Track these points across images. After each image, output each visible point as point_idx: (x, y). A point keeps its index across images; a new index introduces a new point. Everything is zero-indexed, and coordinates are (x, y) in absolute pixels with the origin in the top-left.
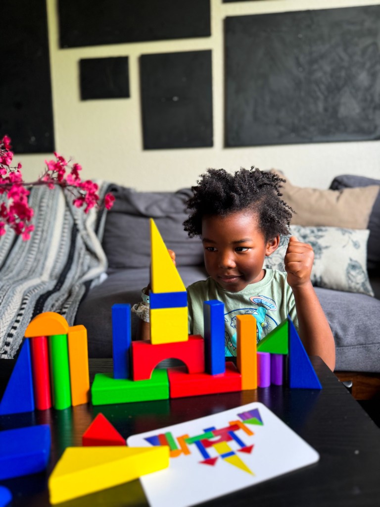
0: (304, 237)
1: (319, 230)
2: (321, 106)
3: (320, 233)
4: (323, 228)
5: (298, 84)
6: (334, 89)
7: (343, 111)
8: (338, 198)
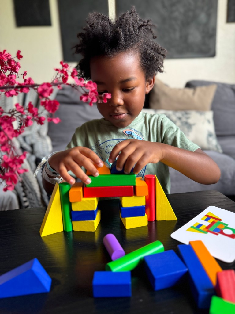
0: (180, 119)
1: (187, 114)
2: (178, 35)
3: (188, 116)
4: (188, 112)
5: (164, 20)
6: (186, 24)
7: (191, 39)
8: (194, 94)
